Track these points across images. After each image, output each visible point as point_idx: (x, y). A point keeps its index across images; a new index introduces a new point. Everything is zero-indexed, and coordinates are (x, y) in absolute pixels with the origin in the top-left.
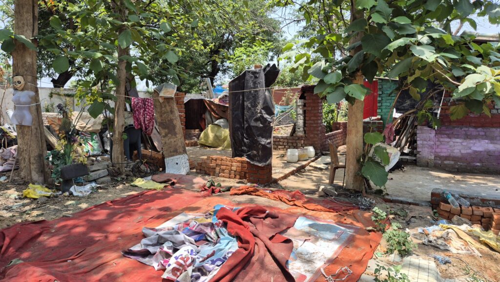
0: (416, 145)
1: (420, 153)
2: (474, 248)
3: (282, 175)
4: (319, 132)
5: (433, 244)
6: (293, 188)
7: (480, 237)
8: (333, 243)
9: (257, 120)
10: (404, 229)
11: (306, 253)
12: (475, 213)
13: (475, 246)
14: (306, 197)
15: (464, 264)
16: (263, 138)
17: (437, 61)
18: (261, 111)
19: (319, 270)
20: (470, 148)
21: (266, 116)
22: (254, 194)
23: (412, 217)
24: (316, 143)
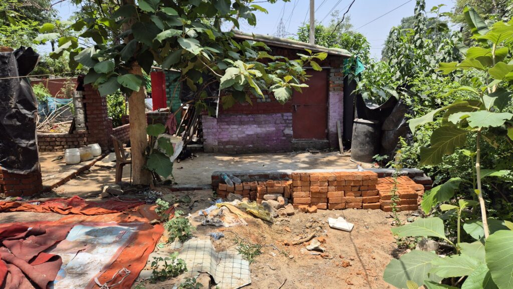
0: (202, 134)
1: (206, 141)
2: (242, 219)
3: (58, 181)
4: (104, 127)
5: (210, 223)
6: (73, 193)
7: (247, 208)
8: (112, 246)
9: (11, 117)
10: (187, 215)
11: (78, 266)
12: (245, 188)
13: (243, 216)
14: (86, 202)
15: (234, 235)
16: (22, 139)
17: (202, 54)
18: (16, 105)
19: (93, 280)
20: (244, 133)
21: (24, 111)
22: (15, 210)
23: (195, 201)
24: (102, 139)
